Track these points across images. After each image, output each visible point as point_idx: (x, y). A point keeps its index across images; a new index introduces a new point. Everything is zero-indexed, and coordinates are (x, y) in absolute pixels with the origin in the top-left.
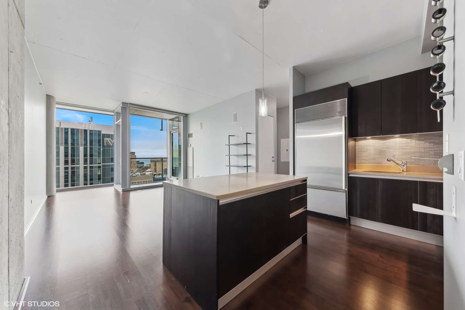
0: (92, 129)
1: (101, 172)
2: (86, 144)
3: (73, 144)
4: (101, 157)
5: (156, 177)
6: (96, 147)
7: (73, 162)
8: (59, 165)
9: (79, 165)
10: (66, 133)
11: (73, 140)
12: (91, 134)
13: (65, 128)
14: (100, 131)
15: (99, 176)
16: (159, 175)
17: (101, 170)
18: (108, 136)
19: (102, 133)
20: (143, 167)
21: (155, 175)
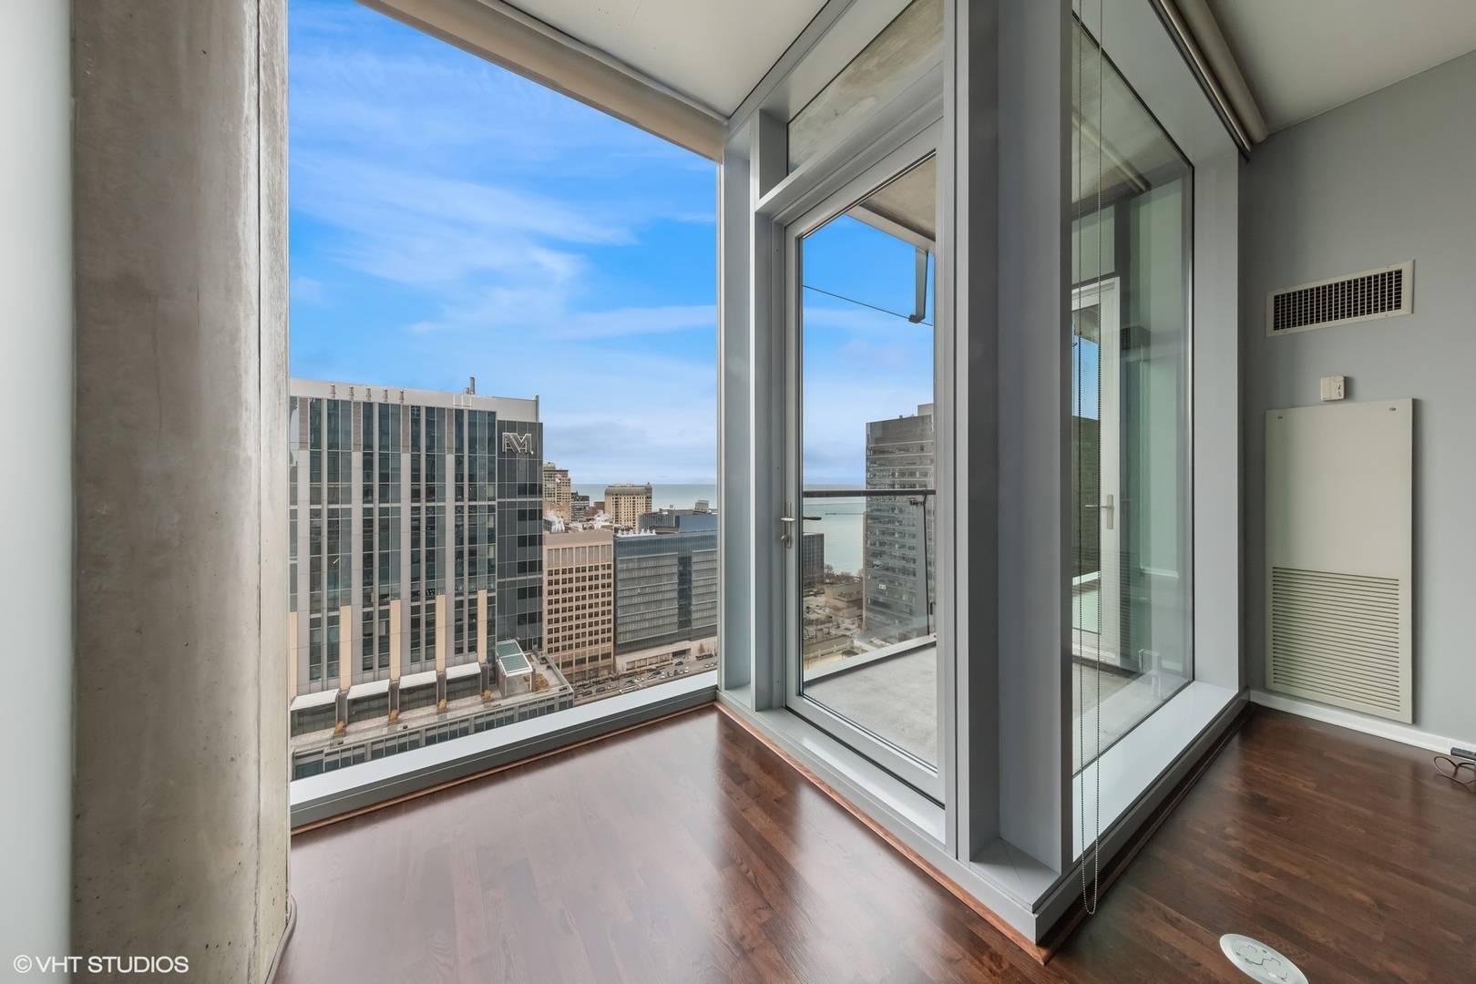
0: (474, 409)
1: (494, 521)
2: (460, 449)
3: (430, 448)
4: (496, 483)
5: (619, 535)
6: (483, 454)
7: (431, 492)
8: (400, 502)
9: (445, 501)
10: (416, 422)
11: (430, 437)
12: (472, 425)
13: (412, 407)
14: (492, 414)
15: (491, 531)
16: (628, 529)
17: (494, 515)
18: (512, 426)
19: (499, 417)
20: (587, 508)
21: (616, 530)
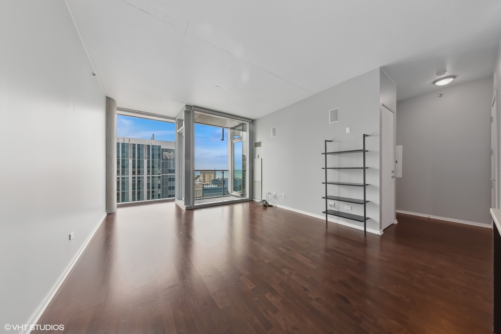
0: (154, 145)
1: (160, 182)
3: (139, 157)
4: (161, 169)
5: (205, 186)
6: (156, 160)
7: (139, 172)
8: (128, 175)
9: (144, 175)
10: (134, 148)
11: (139, 153)
12: (153, 149)
13: (133, 144)
14: (160, 146)
15: (159, 185)
16: (207, 185)
17: (160, 179)
18: (167, 150)
19: (162, 147)
21: (204, 185)
